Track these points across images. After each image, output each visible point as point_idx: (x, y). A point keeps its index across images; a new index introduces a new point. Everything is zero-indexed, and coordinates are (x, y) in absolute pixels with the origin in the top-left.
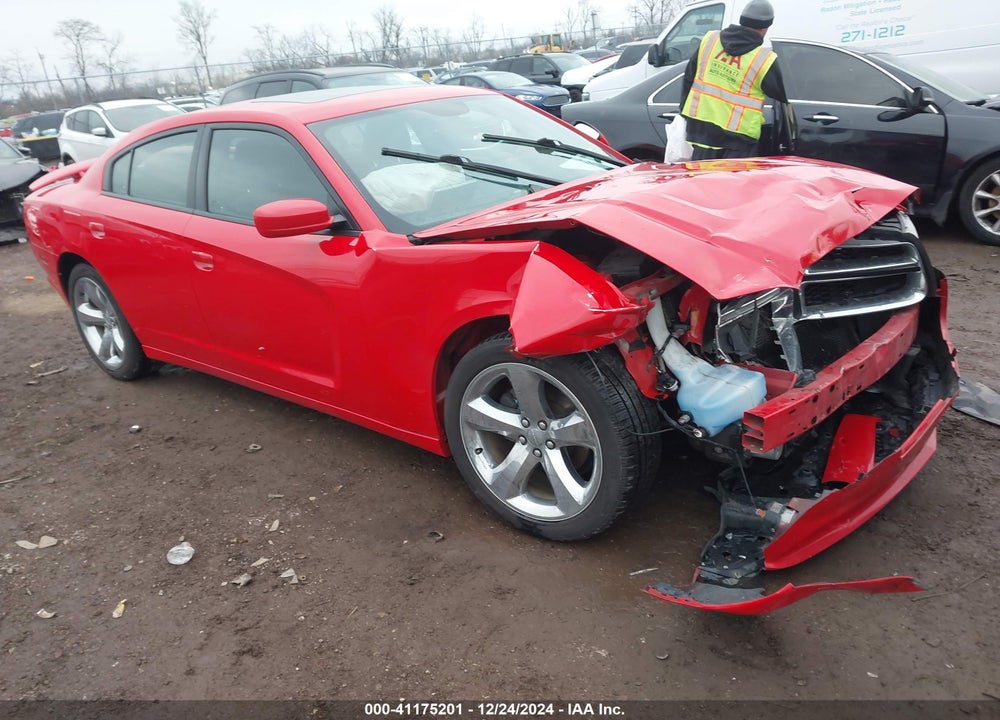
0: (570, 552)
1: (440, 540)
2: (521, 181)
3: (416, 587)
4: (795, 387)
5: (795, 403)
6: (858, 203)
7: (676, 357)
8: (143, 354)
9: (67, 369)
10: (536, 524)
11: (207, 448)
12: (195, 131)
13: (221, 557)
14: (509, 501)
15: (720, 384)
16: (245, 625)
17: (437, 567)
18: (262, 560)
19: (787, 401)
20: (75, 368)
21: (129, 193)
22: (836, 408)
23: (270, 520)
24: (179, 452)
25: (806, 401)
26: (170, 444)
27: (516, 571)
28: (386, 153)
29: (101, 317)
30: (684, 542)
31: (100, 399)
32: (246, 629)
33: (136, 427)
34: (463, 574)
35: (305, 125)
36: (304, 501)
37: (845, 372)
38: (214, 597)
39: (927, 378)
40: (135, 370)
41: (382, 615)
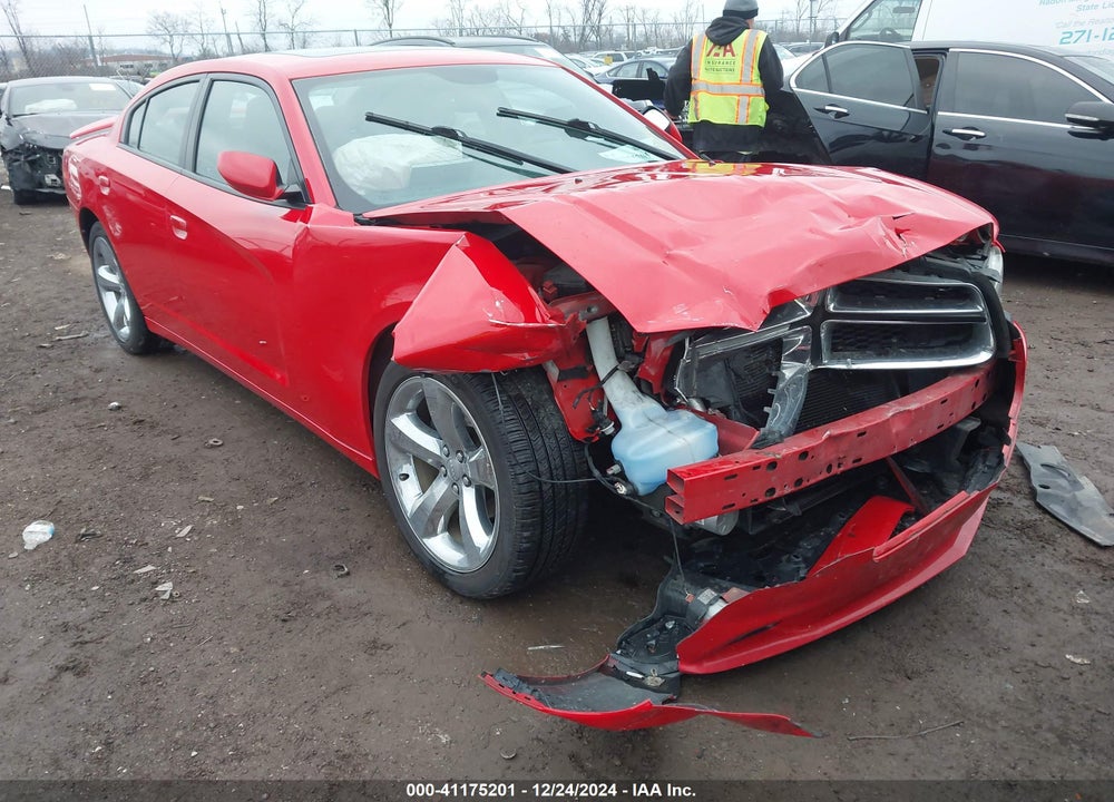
0: (474, 614)
1: (342, 576)
2: (527, 166)
3: (288, 625)
4: (752, 448)
5: (738, 466)
6: (898, 232)
7: (620, 392)
8: (146, 326)
9: (87, 335)
10: (445, 572)
11: (170, 437)
12: (198, 81)
13: (109, 558)
14: (425, 540)
15: (661, 432)
16: (87, 637)
17: (322, 605)
18: (150, 568)
19: (729, 463)
20: (96, 335)
21: (138, 147)
22: (812, 481)
23: (181, 525)
24: (139, 437)
25: (756, 467)
26: (136, 427)
27: (404, 624)
28: (370, 118)
29: (117, 282)
30: (612, 619)
31: (98, 371)
32: (86, 643)
33: (116, 404)
34: (345, 619)
35: (291, 80)
36: (230, 508)
37: (830, 437)
38: (76, 601)
39: (984, 463)
40: (141, 343)
41: (233, 650)
